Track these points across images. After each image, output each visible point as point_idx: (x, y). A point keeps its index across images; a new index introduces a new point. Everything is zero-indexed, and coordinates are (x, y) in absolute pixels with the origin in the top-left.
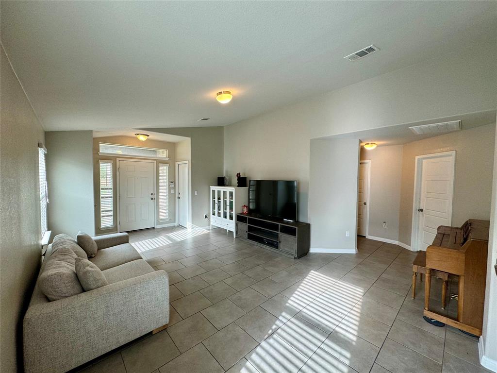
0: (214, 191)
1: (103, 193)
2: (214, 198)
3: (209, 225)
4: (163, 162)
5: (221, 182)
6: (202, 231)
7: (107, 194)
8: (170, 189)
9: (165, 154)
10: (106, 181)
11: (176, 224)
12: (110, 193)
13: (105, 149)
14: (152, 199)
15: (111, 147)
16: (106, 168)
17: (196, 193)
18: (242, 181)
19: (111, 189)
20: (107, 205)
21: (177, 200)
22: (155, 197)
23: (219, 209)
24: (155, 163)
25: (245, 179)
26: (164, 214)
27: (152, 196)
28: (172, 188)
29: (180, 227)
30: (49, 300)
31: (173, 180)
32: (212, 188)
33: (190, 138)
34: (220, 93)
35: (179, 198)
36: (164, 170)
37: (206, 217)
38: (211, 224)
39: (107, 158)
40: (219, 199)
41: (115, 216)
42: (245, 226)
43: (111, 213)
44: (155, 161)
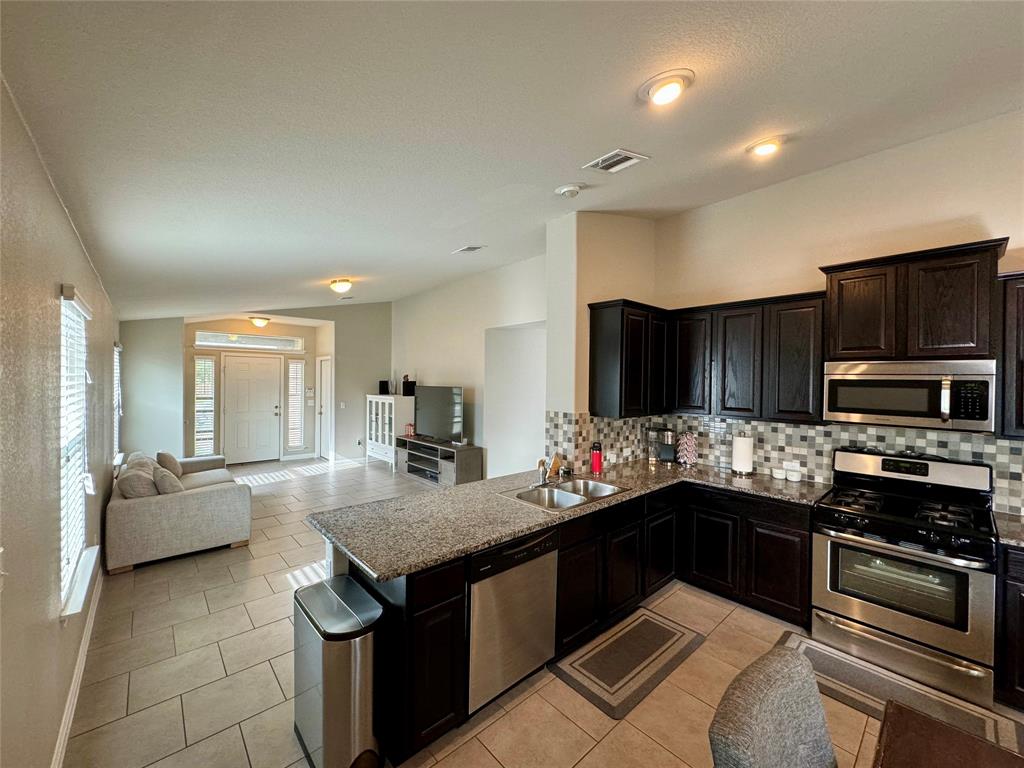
0: (370, 402)
1: (199, 406)
2: (371, 413)
3: (365, 456)
4: (296, 357)
5: (384, 388)
6: (351, 464)
7: (204, 405)
8: (306, 399)
9: (300, 345)
10: (205, 387)
11: (316, 455)
12: (210, 405)
13: (203, 340)
14: (276, 414)
15: (213, 336)
16: (204, 367)
17: (342, 406)
18: (409, 388)
19: (211, 398)
20: (205, 422)
21: (318, 416)
22: (281, 411)
23: (377, 430)
24: (283, 360)
25: (414, 383)
26: (296, 439)
27: (277, 411)
28: (310, 398)
29: (322, 459)
30: (126, 498)
31: (311, 386)
32: (370, 397)
33: (333, 322)
34: (335, 281)
35: (321, 413)
36: (296, 370)
37: (359, 443)
38: (368, 453)
39: (206, 353)
40: (377, 414)
41: (217, 439)
42: (404, 454)
43: (211, 435)
44: (282, 357)
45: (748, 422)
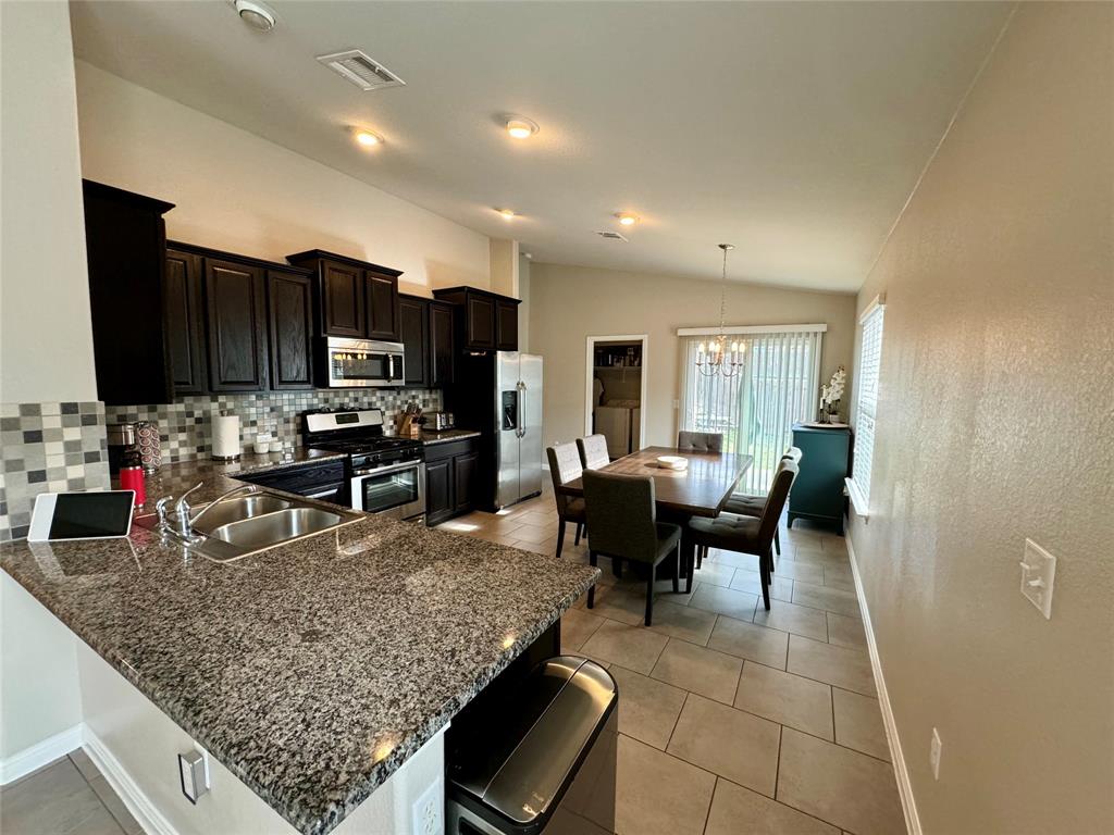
45: (214, 399)
